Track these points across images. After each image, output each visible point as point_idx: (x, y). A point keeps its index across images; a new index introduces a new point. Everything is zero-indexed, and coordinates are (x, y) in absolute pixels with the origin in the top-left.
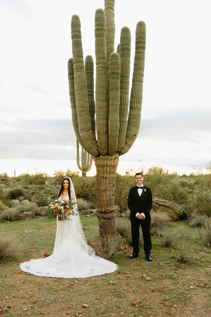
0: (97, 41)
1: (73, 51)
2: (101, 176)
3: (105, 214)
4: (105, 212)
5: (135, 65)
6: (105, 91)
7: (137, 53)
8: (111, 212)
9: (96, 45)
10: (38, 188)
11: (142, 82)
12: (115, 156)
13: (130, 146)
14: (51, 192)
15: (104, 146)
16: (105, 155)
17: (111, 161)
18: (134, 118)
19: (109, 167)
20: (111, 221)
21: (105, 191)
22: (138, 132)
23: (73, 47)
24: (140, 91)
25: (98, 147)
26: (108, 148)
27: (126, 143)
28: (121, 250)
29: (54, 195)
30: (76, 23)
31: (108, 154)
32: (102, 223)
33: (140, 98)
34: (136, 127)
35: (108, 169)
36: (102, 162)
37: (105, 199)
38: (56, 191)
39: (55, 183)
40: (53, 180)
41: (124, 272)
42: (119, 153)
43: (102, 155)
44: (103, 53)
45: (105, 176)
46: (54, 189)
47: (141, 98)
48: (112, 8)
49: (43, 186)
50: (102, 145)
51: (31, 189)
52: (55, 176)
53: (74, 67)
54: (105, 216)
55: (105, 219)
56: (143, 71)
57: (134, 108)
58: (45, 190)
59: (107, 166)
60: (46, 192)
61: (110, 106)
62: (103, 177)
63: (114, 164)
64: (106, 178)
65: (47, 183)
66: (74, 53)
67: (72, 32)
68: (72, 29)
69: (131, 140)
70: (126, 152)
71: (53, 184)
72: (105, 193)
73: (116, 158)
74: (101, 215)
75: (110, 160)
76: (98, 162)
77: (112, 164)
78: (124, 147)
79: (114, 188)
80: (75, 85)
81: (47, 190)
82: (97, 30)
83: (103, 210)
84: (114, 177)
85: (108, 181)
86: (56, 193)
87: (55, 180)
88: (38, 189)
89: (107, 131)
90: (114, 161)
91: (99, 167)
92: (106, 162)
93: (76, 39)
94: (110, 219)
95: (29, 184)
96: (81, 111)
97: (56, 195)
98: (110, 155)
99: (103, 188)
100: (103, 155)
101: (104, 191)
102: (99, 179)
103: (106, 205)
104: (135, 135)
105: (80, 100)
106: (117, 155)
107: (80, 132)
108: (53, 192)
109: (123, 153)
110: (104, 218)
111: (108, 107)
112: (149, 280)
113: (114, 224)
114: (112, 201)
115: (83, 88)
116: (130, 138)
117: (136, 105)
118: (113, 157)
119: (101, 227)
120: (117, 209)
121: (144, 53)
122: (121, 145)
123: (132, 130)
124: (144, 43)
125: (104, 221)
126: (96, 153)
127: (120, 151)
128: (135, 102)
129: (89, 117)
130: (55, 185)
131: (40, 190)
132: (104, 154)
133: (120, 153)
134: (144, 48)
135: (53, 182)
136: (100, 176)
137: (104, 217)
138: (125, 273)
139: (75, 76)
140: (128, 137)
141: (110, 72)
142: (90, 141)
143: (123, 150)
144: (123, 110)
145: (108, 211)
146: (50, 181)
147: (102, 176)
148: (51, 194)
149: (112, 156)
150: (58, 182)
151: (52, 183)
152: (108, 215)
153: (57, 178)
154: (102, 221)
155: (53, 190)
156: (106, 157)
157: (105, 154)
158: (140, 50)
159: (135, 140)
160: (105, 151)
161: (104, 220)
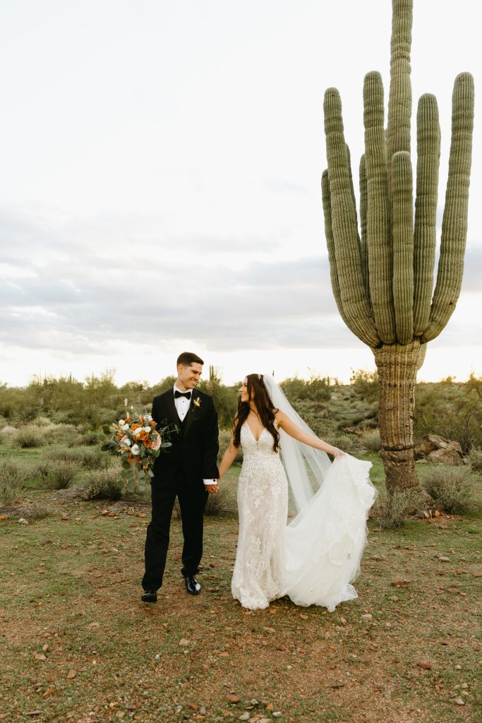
0: (367, 135)
1: (328, 156)
2: (385, 382)
3: (395, 452)
4: (394, 449)
5: (452, 163)
6: (384, 227)
7: (455, 139)
8: (405, 448)
9: (366, 142)
10: (313, 406)
11: (466, 196)
12: (411, 345)
13: (441, 326)
14: (338, 416)
15: (388, 328)
16: (391, 344)
17: (403, 355)
18: (448, 270)
19: (401, 367)
20: (406, 465)
21: (394, 409)
22: (458, 297)
23: (328, 149)
24: (463, 216)
25: (377, 330)
26: (395, 332)
27: (432, 320)
28: (425, 518)
29: (343, 421)
30: (332, 103)
31: (396, 342)
32: (390, 469)
33: (463, 229)
34: (453, 287)
35: (399, 370)
36: (386, 358)
37: (393, 425)
38: (350, 413)
39: (352, 397)
40: (349, 391)
41: (406, 547)
42: (420, 340)
43: (386, 344)
44: (379, 155)
45: (393, 383)
46: (345, 410)
47: (465, 229)
48: (404, 57)
49: (325, 404)
50: (383, 326)
51: (301, 409)
52: (353, 382)
53: (331, 187)
54: (394, 456)
55: (394, 461)
56: (468, 174)
57: (449, 252)
58: (326, 411)
59: (396, 363)
60: (327, 415)
61: (395, 255)
62: (389, 384)
63: (410, 360)
64: (395, 386)
65: (334, 397)
66: (329, 160)
67: (325, 121)
68: (325, 116)
69: (442, 314)
70: (434, 337)
71: (347, 399)
72: (394, 414)
73: (413, 348)
74: (386, 453)
75: (402, 353)
76: (379, 358)
77: (406, 360)
78: (428, 328)
79: (411, 405)
80: (333, 220)
81: (329, 412)
82: (367, 114)
83: (391, 445)
84: (410, 385)
85: (399, 392)
86: (348, 417)
87: (353, 392)
88: (313, 410)
89: (392, 301)
90: (410, 355)
91: (382, 366)
92: (394, 356)
93: (332, 134)
94: (404, 461)
95: (299, 400)
96: (344, 267)
97: (347, 421)
98: (401, 345)
99: (390, 404)
100: (389, 344)
101: (391, 410)
102: (382, 389)
103: (395, 435)
104: (451, 304)
105: (341, 246)
106: (417, 343)
107: (344, 304)
108: (342, 416)
109: (428, 338)
110: (393, 459)
111: (391, 255)
112: (445, 561)
113: (412, 471)
114: (408, 428)
115: (347, 223)
116: (442, 310)
117: (452, 244)
118: (408, 347)
119: (388, 474)
120: (454, 450)
121: (469, 138)
122: (420, 323)
123: (444, 294)
124: (470, 117)
125: (393, 465)
126: (374, 340)
127: (422, 335)
128: (449, 239)
129: (360, 276)
130: (352, 402)
131: (316, 411)
132: (388, 342)
133: (423, 339)
134: (469, 128)
135: (348, 394)
136: (383, 383)
137: (391, 457)
138: (408, 549)
139: (333, 202)
140: (436, 309)
141: (393, 189)
142: (361, 321)
143: (428, 332)
144: (423, 257)
145: (400, 447)
146: (343, 394)
147: (388, 382)
148: (338, 420)
149: (405, 345)
150: (357, 396)
151: (345, 397)
152: (401, 455)
153: (356, 388)
154: (390, 464)
155: (345, 412)
156: (394, 347)
157: (391, 342)
158: (461, 133)
159: (451, 313)
160: (391, 337)
161: (394, 463)
